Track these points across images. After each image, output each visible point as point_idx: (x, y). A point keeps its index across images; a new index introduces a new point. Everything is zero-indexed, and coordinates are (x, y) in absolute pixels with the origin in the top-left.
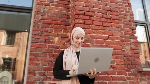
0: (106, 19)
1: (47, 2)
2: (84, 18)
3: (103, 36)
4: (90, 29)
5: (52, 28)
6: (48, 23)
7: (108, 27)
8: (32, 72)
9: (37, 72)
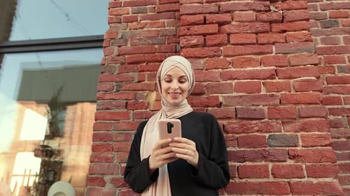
0: (265, 24)
1: (131, 15)
2: (202, 32)
3: (257, 70)
4: (222, 57)
5: (143, 71)
6: (134, 60)
7: (274, 44)
8: (97, 178)
9: (107, 178)
